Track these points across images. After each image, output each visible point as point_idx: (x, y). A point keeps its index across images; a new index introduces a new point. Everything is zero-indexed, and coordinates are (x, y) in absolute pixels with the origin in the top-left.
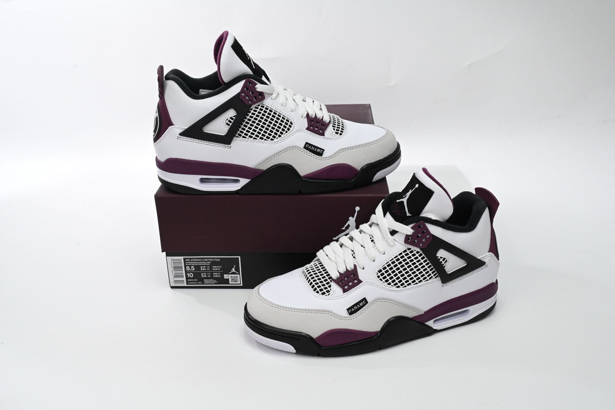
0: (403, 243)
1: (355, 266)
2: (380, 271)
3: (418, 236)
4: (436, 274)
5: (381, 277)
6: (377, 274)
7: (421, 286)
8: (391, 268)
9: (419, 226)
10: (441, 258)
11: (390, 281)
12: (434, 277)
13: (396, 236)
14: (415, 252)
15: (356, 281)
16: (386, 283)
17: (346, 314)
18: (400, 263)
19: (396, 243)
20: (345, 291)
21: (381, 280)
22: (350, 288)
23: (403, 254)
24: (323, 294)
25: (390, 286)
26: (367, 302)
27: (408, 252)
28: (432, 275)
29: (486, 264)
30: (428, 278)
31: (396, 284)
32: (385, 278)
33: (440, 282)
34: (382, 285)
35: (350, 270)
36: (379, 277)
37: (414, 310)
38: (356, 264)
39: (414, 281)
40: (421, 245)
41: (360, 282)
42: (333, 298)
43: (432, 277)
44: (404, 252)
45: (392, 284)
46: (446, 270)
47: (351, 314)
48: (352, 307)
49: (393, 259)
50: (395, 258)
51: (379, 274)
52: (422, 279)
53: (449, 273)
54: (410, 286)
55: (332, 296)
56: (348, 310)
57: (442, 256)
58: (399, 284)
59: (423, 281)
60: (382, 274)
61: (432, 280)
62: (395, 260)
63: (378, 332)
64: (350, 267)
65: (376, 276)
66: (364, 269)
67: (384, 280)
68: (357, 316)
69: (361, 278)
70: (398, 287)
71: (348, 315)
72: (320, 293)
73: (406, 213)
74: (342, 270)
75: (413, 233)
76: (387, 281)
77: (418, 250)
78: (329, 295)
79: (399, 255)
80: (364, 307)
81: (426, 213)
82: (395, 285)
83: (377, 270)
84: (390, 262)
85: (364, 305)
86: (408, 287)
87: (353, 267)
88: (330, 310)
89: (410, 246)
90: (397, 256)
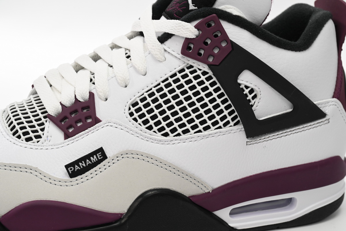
0: (180, 56)
1: (92, 95)
2: (135, 104)
3: (206, 44)
4: (236, 117)
5: (136, 115)
6: (130, 109)
7: (207, 137)
8: (156, 100)
9: (209, 25)
10: (247, 87)
11: (152, 123)
12: (232, 123)
13: (169, 43)
14: (199, 73)
15: (89, 121)
16: (144, 127)
17: (63, 174)
18: (172, 91)
19: (166, 55)
20: (67, 136)
21: (135, 120)
22: (78, 131)
23: (179, 76)
24: (29, 140)
25: (151, 132)
26: (105, 157)
27: (187, 71)
28: (229, 118)
29: (327, 117)
30: (221, 124)
31: (163, 129)
32: (142, 116)
33: (243, 135)
34: (137, 130)
35: (81, 100)
36: (131, 114)
37: (193, 181)
38: (93, 91)
39: (196, 126)
40: (211, 60)
41: (97, 121)
42: (45, 148)
43: (228, 122)
44: (180, 71)
45: (155, 128)
46: (256, 113)
47: (73, 175)
48: (77, 162)
49: (159, 84)
50: (163, 82)
51: (133, 109)
52: (209, 123)
53: (261, 119)
54: (187, 135)
55: (45, 144)
56: (67, 167)
57: (248, 84)
58: (168, 130)
59: (213, 128)
60: (139, 110)
61: (227, 128)
62: (162, 85)
63: (122, 214)
64: (83, 96)
65: (127, 112)
66: (106, 99)
67: (140, 121)
68: (85, 179)
69: (99, 115)
70: (166, 135)
71: (67, 178)
72: (23, 138)
73: (188, 5)
74: (68, 101)
75: (197, 37)
76: (146, 122)
77: (206, 68)
78: (38, 142)
79: (172, 77)
80: (99, 166)
81: (223, 4)
82: (160, 130)
83: (130, 102)
84: (154, 90)
85: (99, 162)
86: (183, 136)
87: (87, 96)
88: (34, 166)
89: (191, 62)
90: (167, 79)
